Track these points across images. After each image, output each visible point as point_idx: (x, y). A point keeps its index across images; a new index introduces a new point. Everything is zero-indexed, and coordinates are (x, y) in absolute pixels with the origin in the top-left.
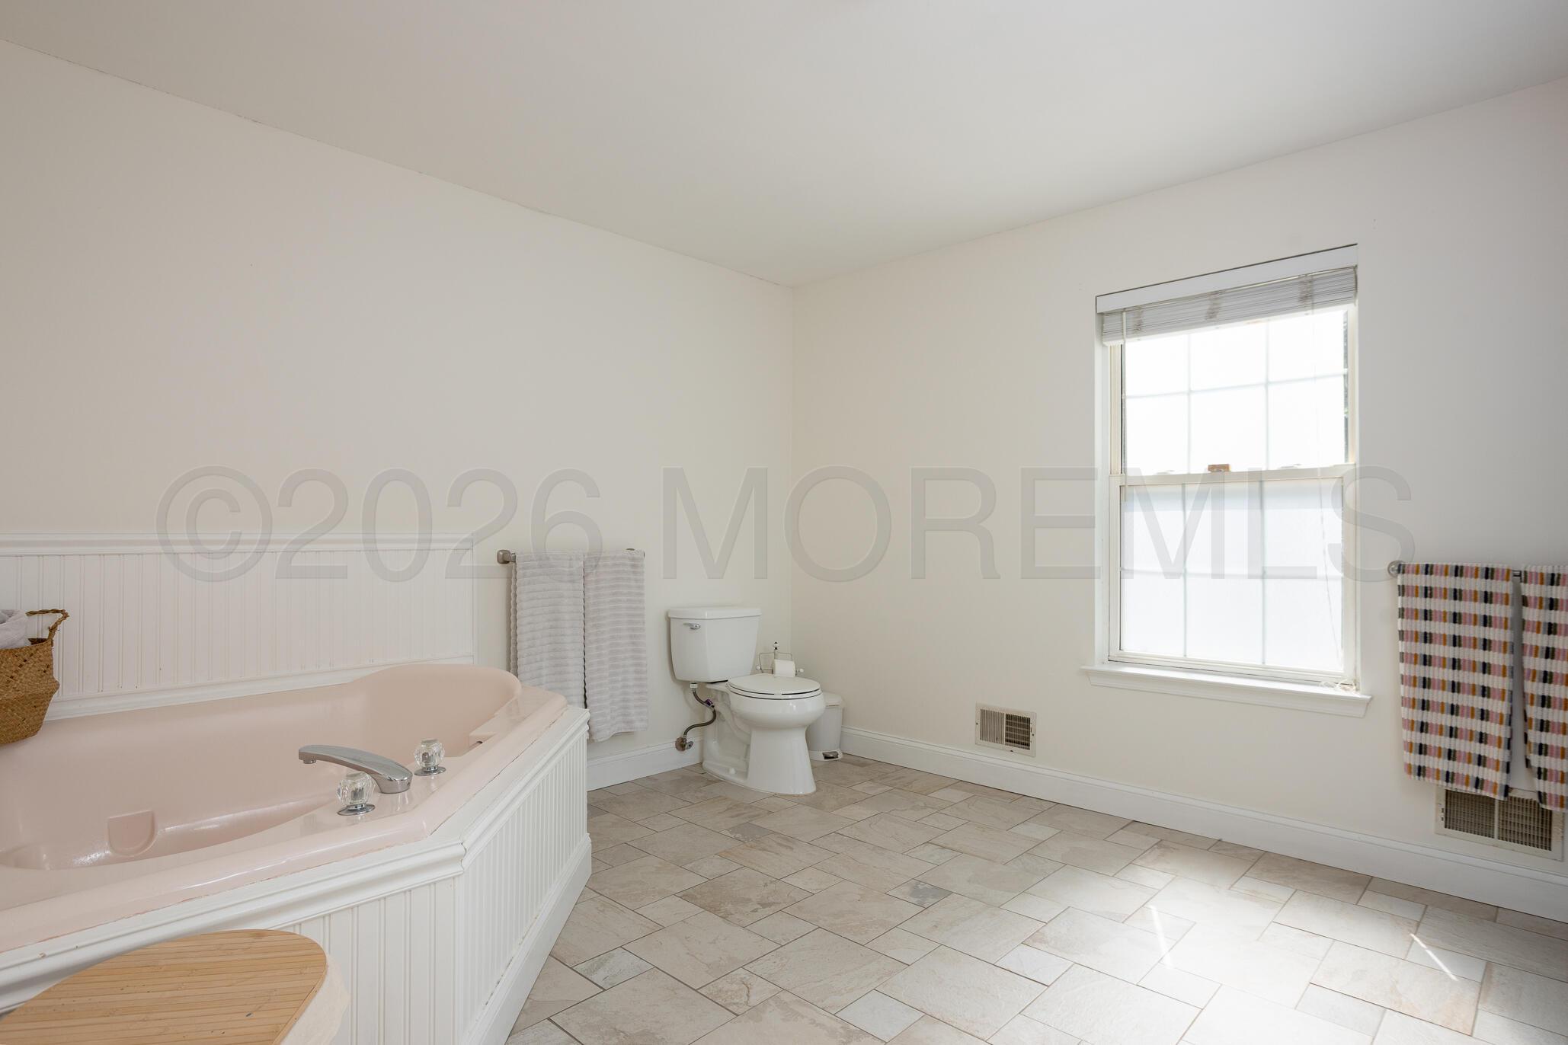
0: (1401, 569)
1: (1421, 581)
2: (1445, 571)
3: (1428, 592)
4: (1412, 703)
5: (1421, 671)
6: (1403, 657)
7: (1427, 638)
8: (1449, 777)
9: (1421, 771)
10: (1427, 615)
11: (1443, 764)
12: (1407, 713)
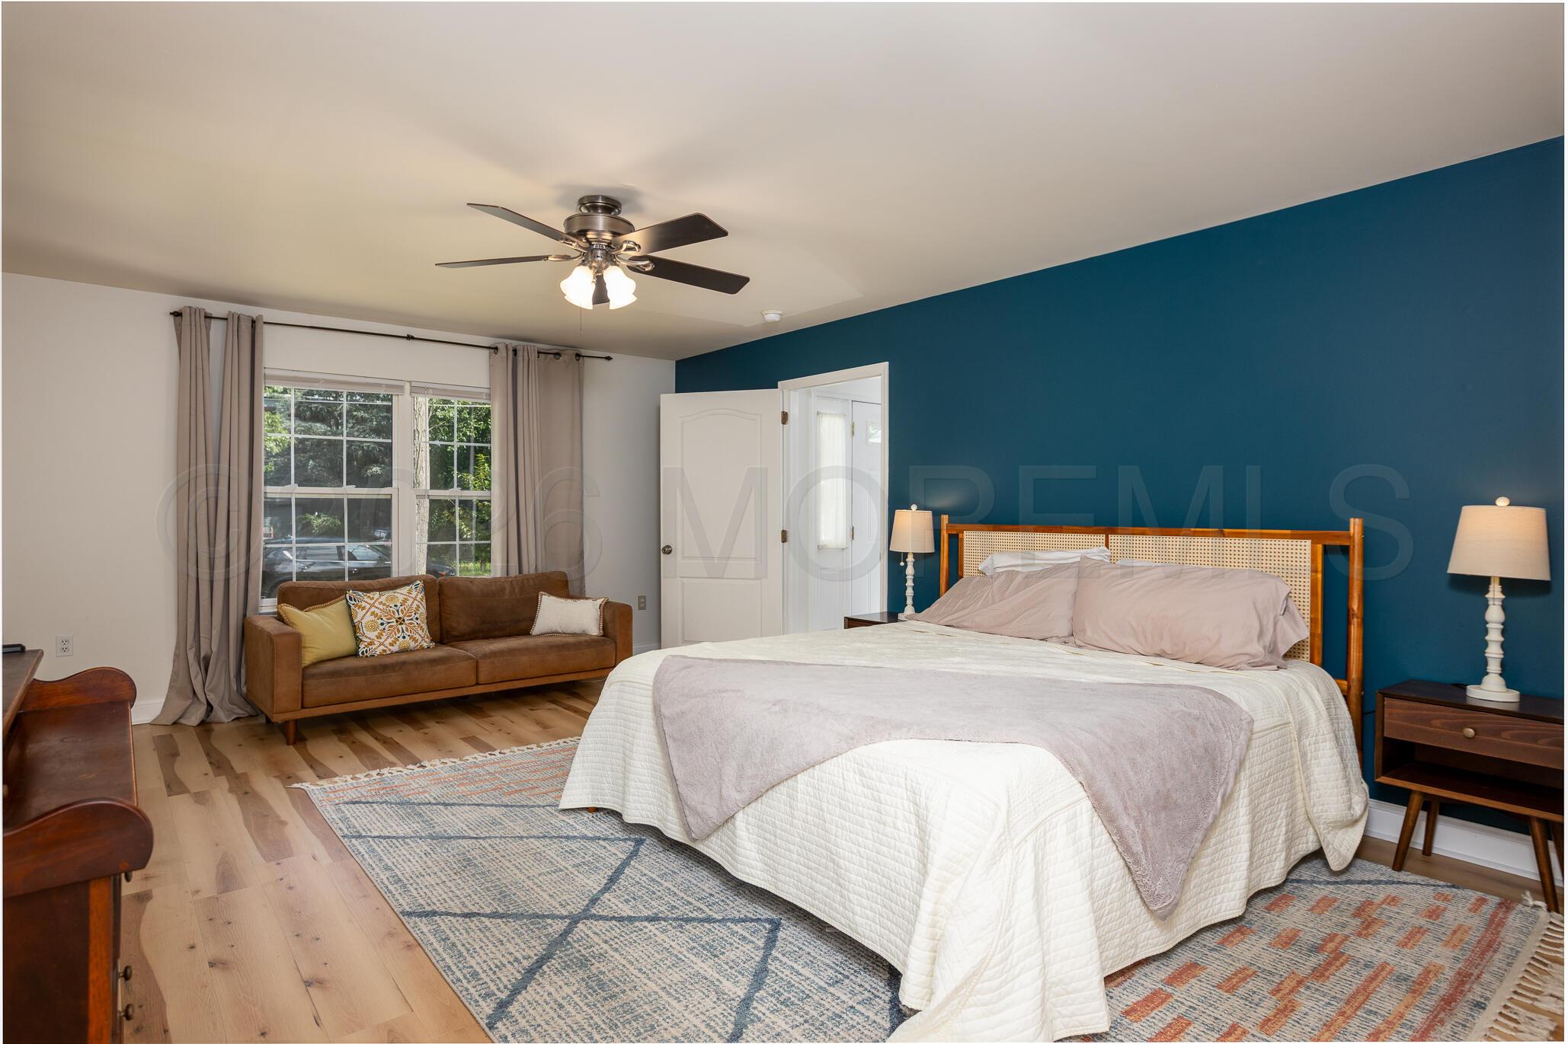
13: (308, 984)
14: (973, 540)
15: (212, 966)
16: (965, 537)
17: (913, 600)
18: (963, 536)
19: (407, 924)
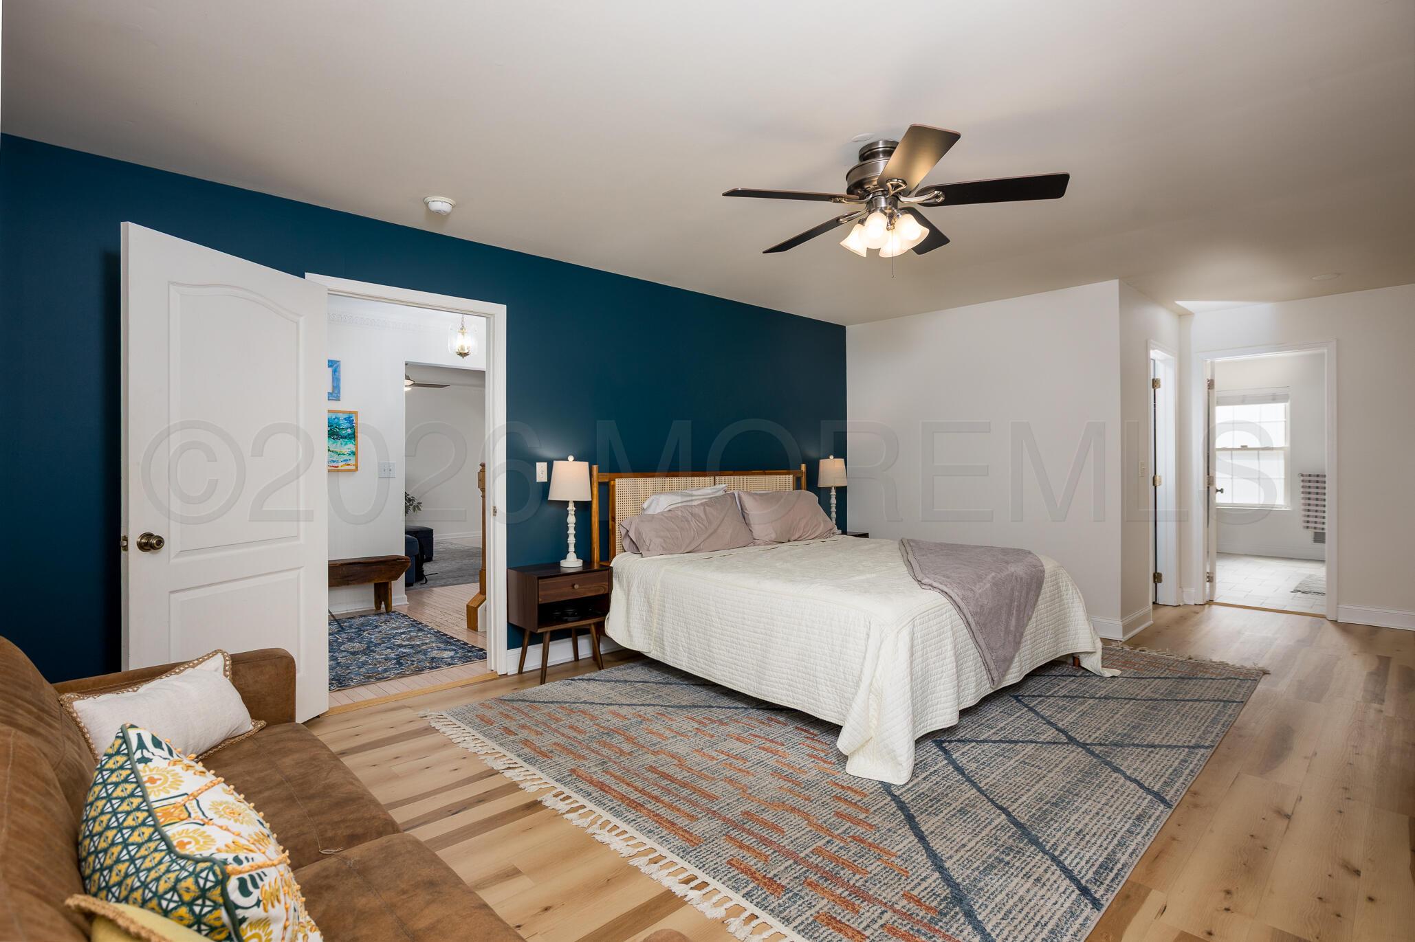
0: (1302, 475)
1: (1309, 478)
2: (1314, 476)
3: (1310, 481)
4: (1305, 516)
5: (1308, 502)
6: (1303, 498)
7: (1309, 493)
8: (1315, 528)
9: (1308, 527)
10: (1309, 487)
11: (1314, 525)
12: (1304, 513)
13: (1288, 817)
14: (623, 487)
15: (1358, 871)
16: (617, 483)
17: (575, 547)
18: (615, 483)
19: (1178, 802)
